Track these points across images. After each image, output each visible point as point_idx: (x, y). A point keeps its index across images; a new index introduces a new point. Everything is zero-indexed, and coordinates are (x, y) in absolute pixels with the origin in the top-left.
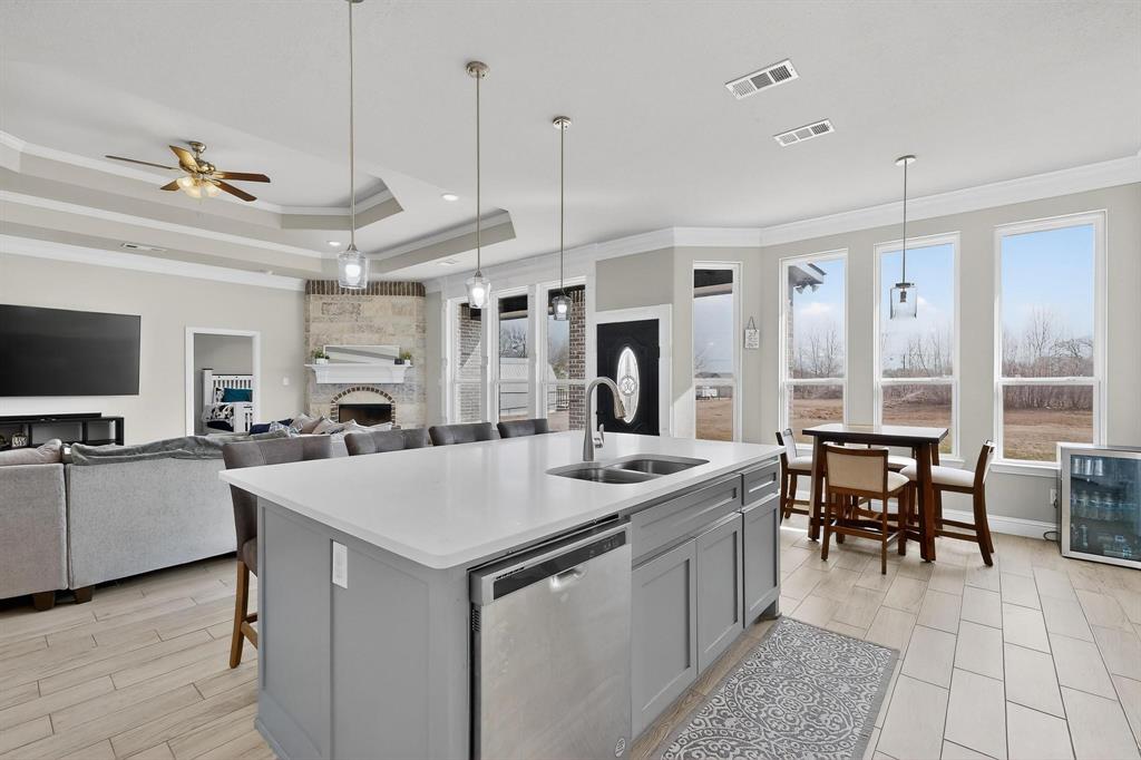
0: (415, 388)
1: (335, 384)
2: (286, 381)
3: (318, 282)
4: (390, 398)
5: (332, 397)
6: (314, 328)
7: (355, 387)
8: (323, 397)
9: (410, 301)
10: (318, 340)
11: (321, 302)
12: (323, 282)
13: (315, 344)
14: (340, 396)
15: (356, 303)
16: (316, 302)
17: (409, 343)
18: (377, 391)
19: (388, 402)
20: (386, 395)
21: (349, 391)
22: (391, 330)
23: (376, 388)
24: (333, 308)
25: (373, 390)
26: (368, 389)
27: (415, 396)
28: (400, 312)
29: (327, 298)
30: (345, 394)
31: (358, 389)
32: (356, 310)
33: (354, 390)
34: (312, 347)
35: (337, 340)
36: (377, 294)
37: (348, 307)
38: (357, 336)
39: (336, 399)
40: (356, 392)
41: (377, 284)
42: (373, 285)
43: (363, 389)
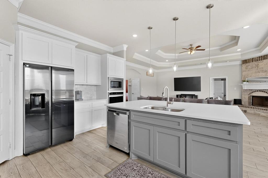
1: (250, 89)
2: (235, 89)
3: (245, 60)
5: (249, 93)
6: (243, 73)
7: (256, 90)
8: (246, 93)
10: (245, 77)
11: (246, 66)
12: (246, 60)
14: (251, 93)
15: (257, 64)
16: (244, 66)
18: (265, 92)
20: (267, 93)
23: (264, 91)
24: (249, 67)
26: (261, 91)
29: (247, 64)
30: (253, 92)
31: (257, 91)
32: (257, 66)
33: (256, 91)
34: (243, 79)
35: (250, 76)
36: (265, 59)
37: (254, 66)
38: (257, 74)
39: (250, 94)
40: (257, 92)
41: (265, 56)
42: (263, 56)
43: (259, 91)
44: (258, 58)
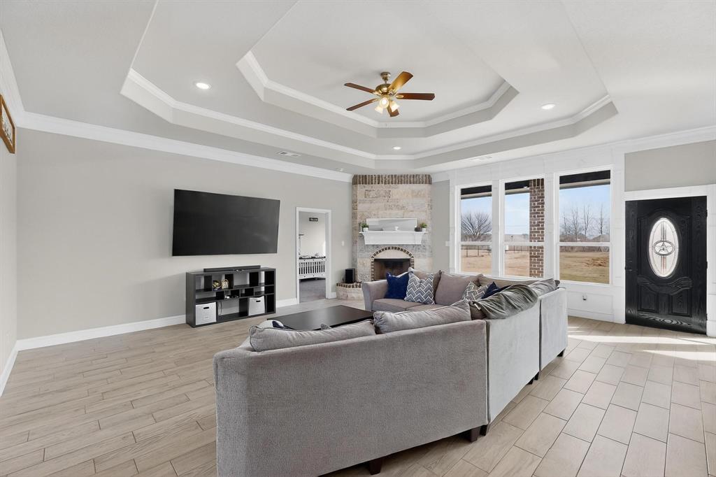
0: (427, 247)
1: (373, 245)
2: (343, 243)
3: (363, 176)
4: (410, 255)
5: (372, 254)
6: (360, 207)
7: (387, 247)
8: (366, 254)
9: (424, 187)
10: (362, 215)
11: (364, 189)
12: (366, 176)
13: (361, 218)
14: (377, 253)
15: (387, 190)
16: (361, 189)
17: (424, 217)
18: (402, 250)
19: (409, 257)
20: (408, 253)
21: (383, 250)
22: (411, 208)
23: (401, 247)
24: (372, 194)
25: (399, 249)
26: (396, 248)
27: (427, 253)
28: (417, 195)
29: (368, 187)
30: (380, 251)
31: (389, 248)
32: (388, 194)
33: (386, 249)
34: (358, 220)
35: (375, 215)
36: (401, 183)
37: (382, 193)
38: (388, 212)
39: (375, 255)
40: (388, 251)
41: (401, 176)
42: (398, 177)
43: (393, 248)
44: (389, 176)
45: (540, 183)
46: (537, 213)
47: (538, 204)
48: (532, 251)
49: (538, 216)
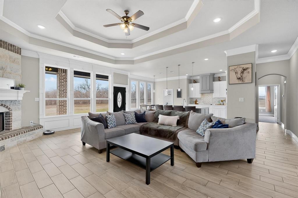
4: (9, 108)
9: (18, 57)
22: (8, 70)
28: (14, 61)
45: (65, 71)
46: (63, 85)
47: (64, 81)
48: (60, 103)
49: (64, 87)
